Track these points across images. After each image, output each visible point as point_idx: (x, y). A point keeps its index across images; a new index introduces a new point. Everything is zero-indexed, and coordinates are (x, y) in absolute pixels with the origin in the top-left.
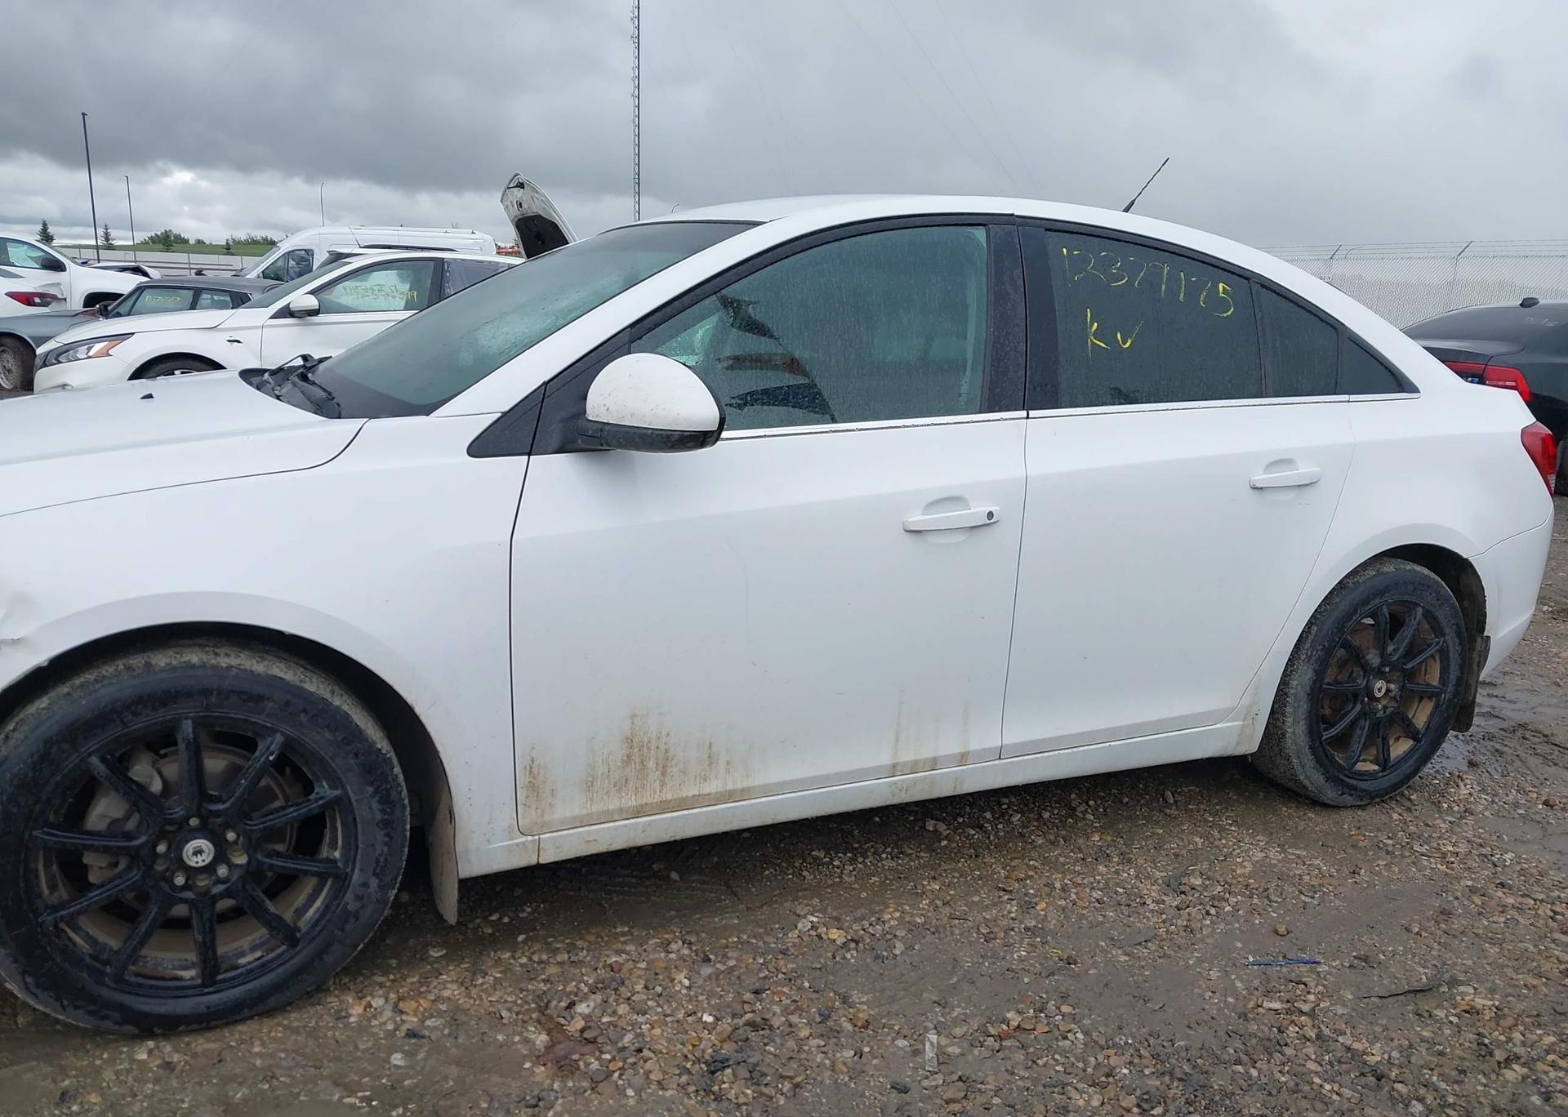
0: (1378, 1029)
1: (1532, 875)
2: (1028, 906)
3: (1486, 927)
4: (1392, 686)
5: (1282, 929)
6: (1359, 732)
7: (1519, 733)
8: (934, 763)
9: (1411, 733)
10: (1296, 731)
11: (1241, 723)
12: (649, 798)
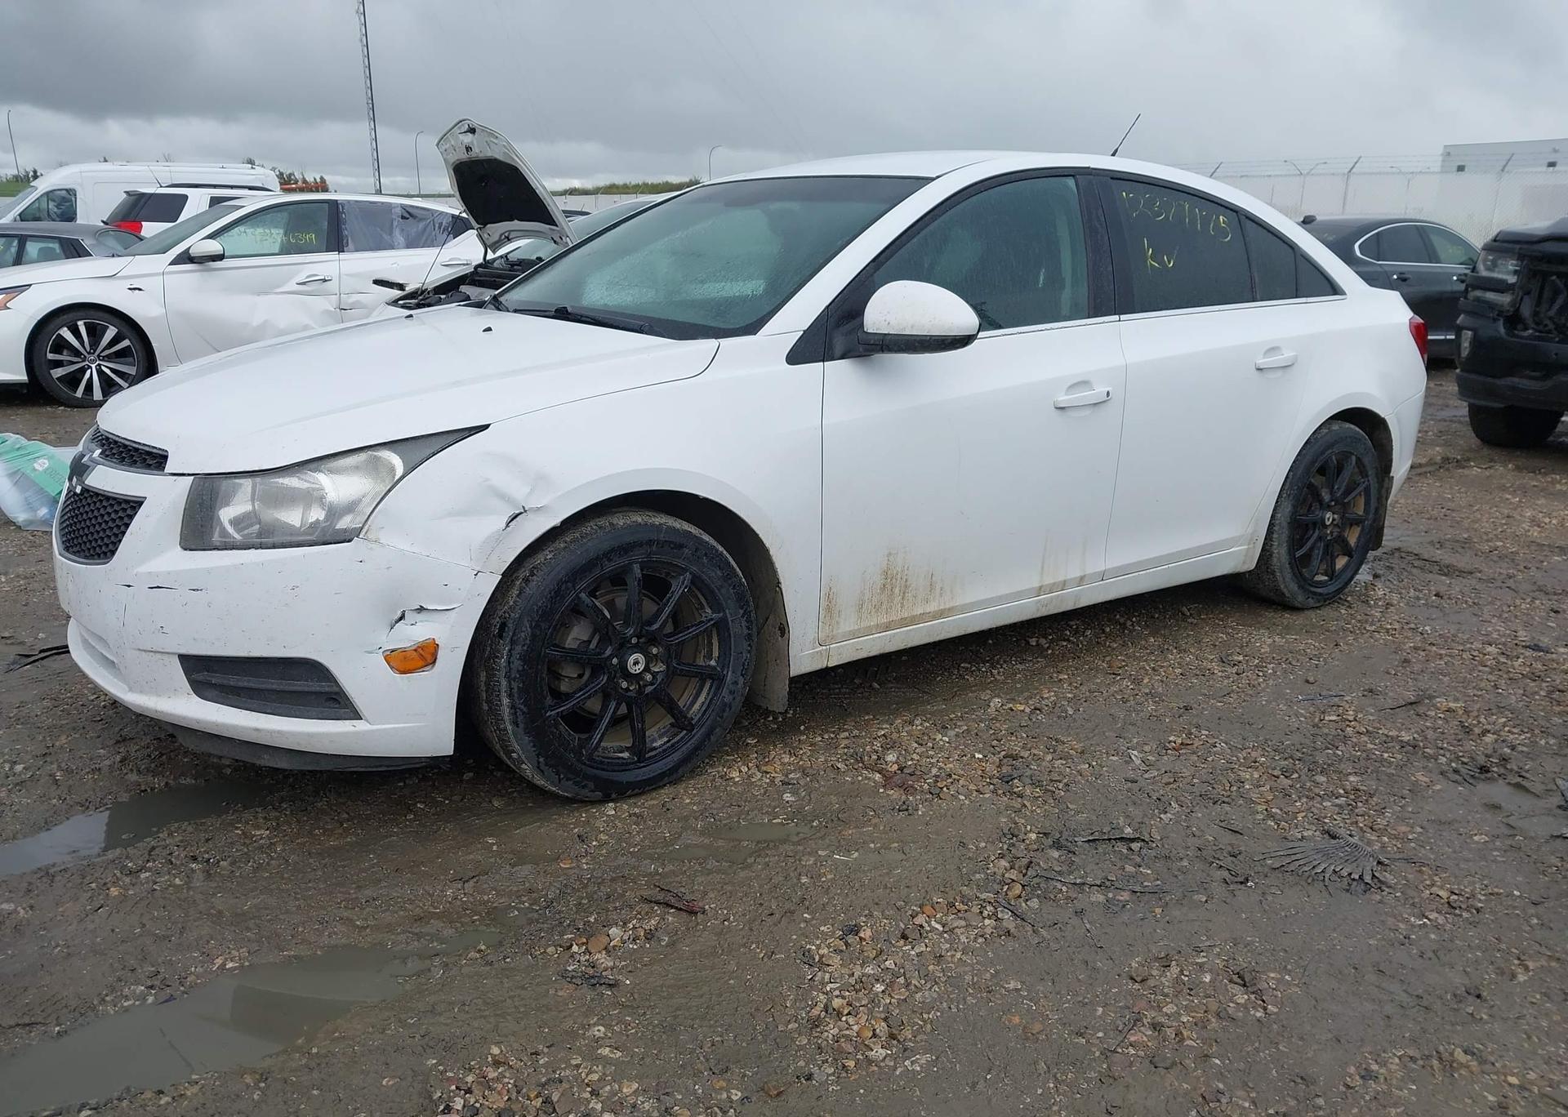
0: (1399, 725)
1: (1448, 637)
2: (1137, 682)
3: (1434, 668)
4: (1336, 516)
5: (1311, 679)
6: (1317, 551)
7: (1397, 555)
8: (1064, 585)
9: (1348, 552)
10: (1280, 553)
11: (1246, 547)
12: (895, 616)
